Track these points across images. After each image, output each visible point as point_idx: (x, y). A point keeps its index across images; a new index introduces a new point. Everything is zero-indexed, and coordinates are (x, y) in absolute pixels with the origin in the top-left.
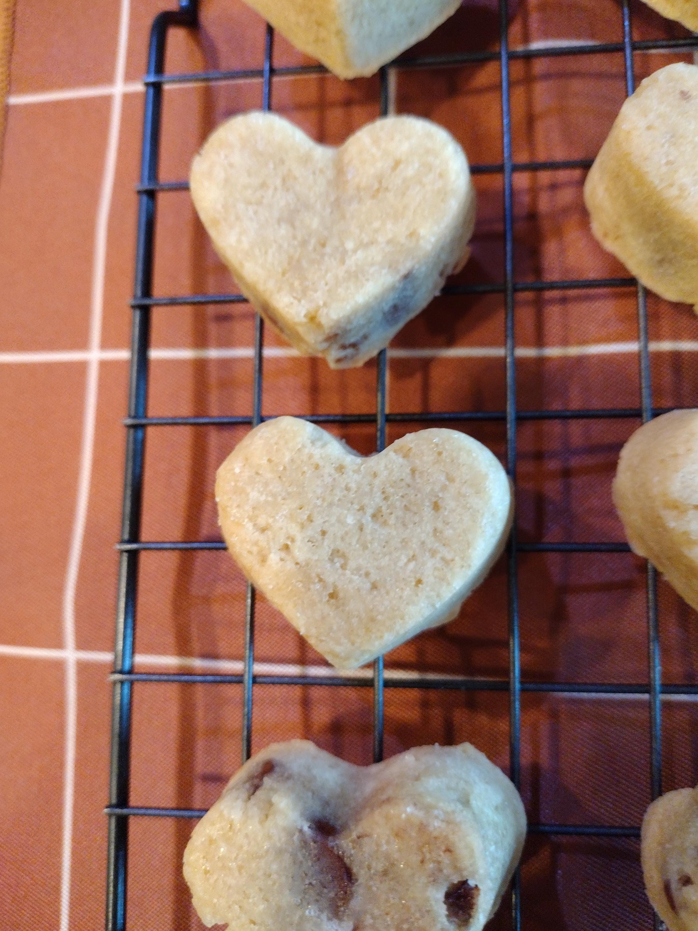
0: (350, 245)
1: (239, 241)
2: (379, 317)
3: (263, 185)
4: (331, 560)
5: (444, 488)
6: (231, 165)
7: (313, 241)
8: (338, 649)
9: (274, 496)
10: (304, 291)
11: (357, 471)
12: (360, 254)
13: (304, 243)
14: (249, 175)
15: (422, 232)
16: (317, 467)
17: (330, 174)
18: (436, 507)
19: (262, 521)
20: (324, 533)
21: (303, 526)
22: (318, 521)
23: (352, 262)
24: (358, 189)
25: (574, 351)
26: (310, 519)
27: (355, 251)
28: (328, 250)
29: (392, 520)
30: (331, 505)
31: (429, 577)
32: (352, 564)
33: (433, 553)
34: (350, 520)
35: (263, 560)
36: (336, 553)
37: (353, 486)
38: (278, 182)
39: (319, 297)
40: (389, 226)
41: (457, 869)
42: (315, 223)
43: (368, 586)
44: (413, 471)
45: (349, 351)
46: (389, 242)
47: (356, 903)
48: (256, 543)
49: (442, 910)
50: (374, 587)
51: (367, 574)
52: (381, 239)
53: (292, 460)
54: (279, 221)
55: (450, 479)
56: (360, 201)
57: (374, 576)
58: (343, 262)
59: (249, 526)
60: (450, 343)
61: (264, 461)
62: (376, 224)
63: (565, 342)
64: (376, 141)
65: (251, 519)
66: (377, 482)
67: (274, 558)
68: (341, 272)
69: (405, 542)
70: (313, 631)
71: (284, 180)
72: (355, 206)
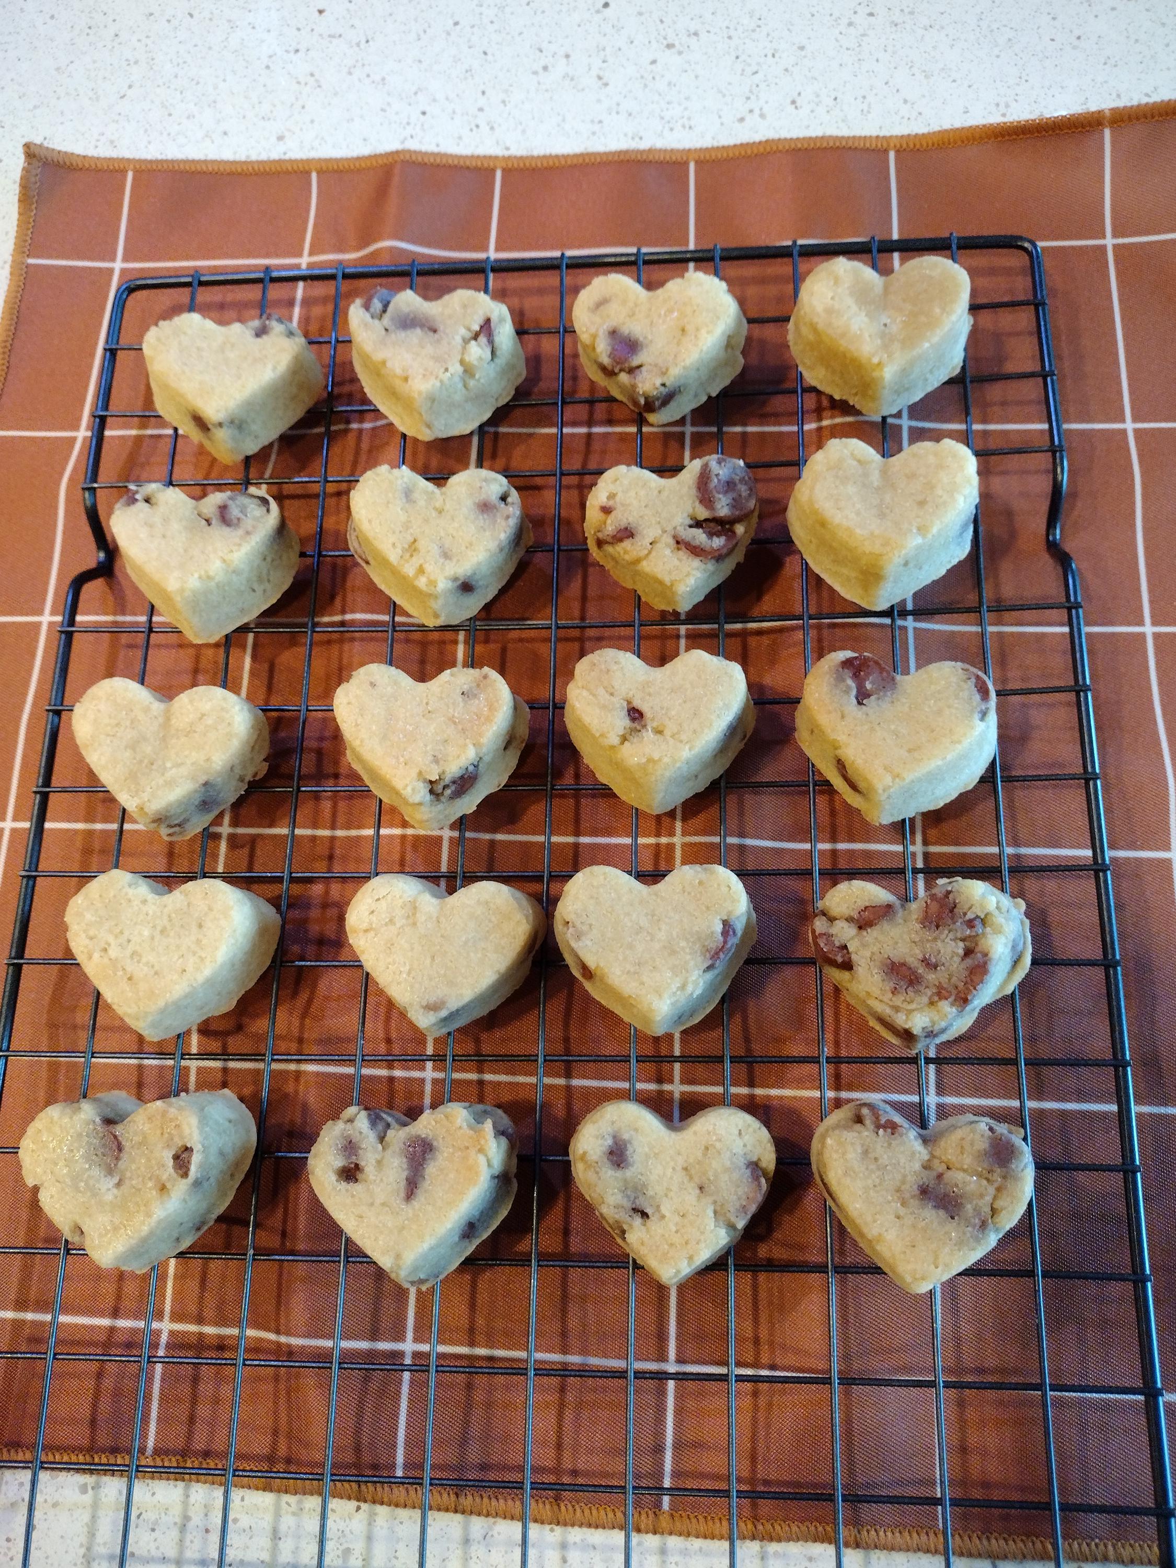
0: (168, 765)
1: (99, 759)
2: (193, 808)
3: (118, 725)
4: (132, 957)
5: (206, 914)
6: (99, 711)
7: (146, 761)
8: (129, 1011)
9: (101, 917)
10: (137, 792)
11: (154, 904)
12: (174, 770)
13: (141, 762)
14: (110, 717)
15: (214, 758)
16: (130, 901)
17: (161, 720)
18: (200, 926)
19: (91, 933)
20: (129, 941)
21: (116, 937)
22: (126, 933)
23: (169, 775)
24: (177, 730)
25: (353, 833)
26: (122, 932)
27: (171, 768)
28: (154, 767)
29: (172, 934)
30: (136, 924)
31: (190, 968)
32: (144, 960)
33: (194, 953)
34: (146, 933)
35: (90, 958)
36: (134, 954)
37: (151, 912)
38: (128, 723)
39: (145, 796)
40: (194, 754)
41: (181, 1137)
42: (148, 750)
43: (152, 973)
44: (189, 904)
45: (177, 829)
46: (193, 764)
47: (122, 1164)
48: (86, 947)
49: (170, 1163)
50: (156, 973)
51: (153, 966)
52: (189, 762)
53: (115, 896)
54: (126, 747)
55: (211, 909)
56: (178, 738)
57: (157, 968)
58: (163, 774)
59: (83, 936)
60: (271, 825)
61: (97, 896)
62: (187, 753)
63: (348, 827)
64: (191, 702)
65: (85, 931)
66: (166, 911)
67: (96, 956)
68: (161, 782)
69: (178, 947)
70: (116, 1000)
71: (132, 722)
72: (174, 741)
